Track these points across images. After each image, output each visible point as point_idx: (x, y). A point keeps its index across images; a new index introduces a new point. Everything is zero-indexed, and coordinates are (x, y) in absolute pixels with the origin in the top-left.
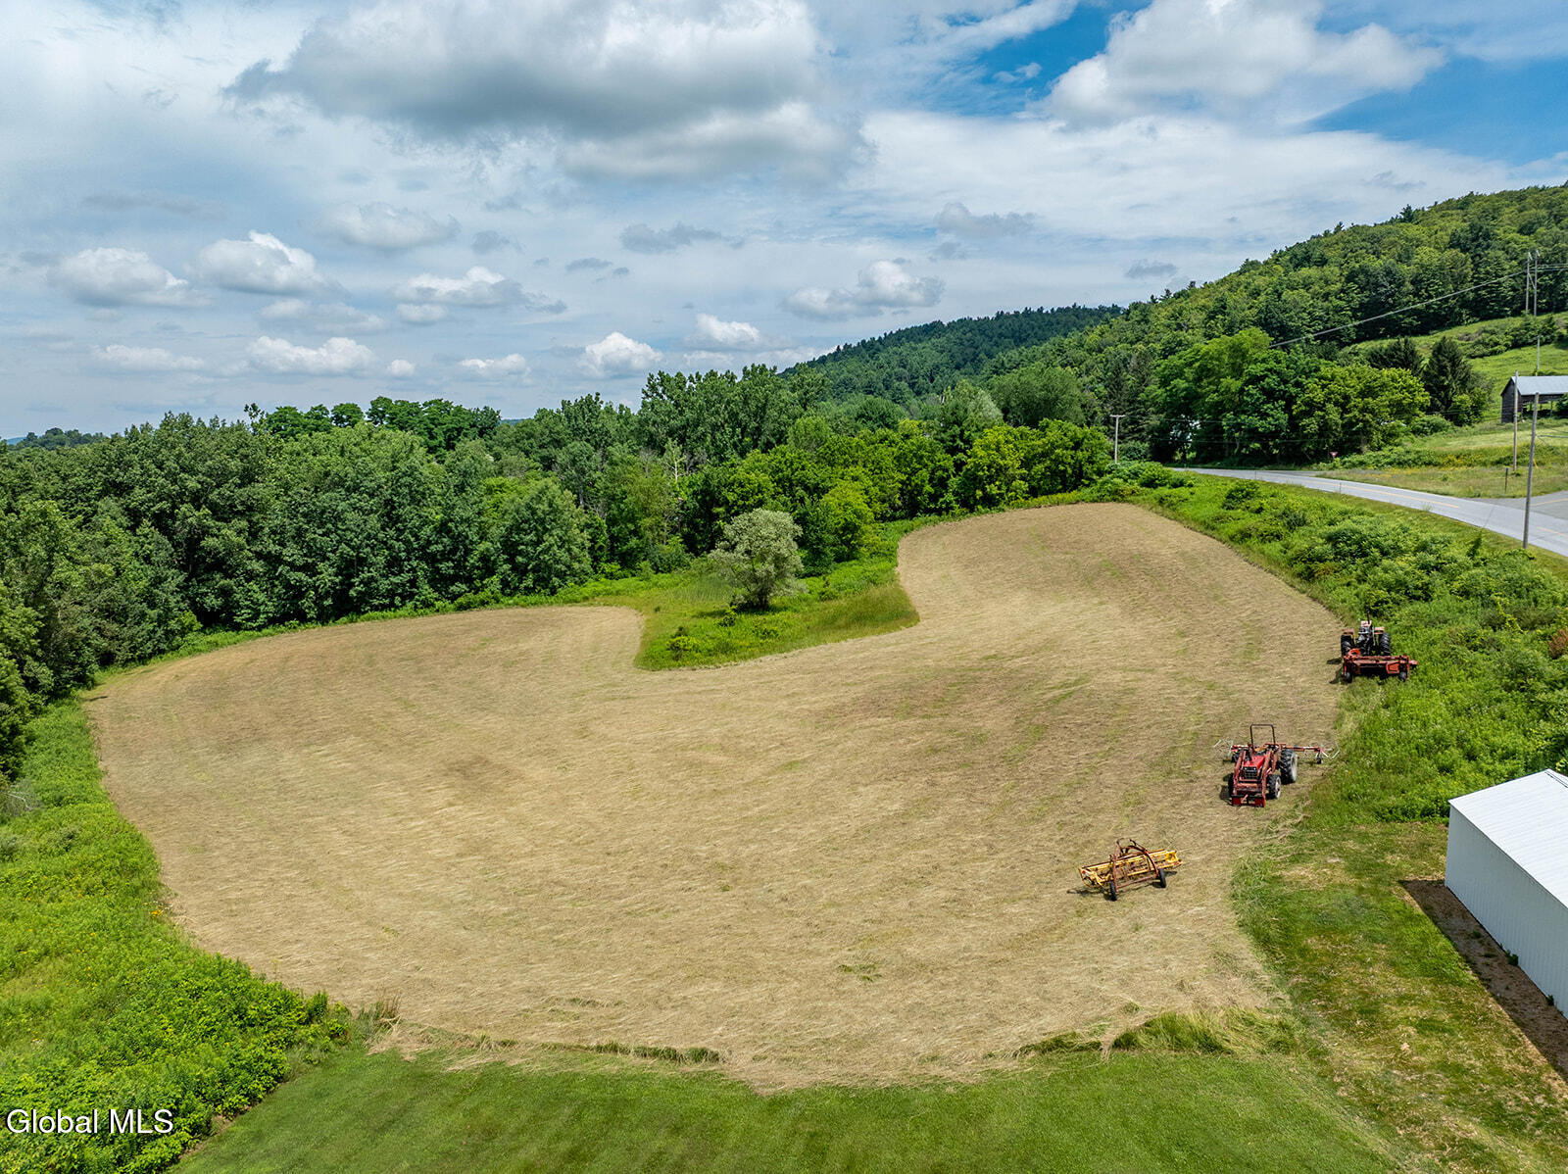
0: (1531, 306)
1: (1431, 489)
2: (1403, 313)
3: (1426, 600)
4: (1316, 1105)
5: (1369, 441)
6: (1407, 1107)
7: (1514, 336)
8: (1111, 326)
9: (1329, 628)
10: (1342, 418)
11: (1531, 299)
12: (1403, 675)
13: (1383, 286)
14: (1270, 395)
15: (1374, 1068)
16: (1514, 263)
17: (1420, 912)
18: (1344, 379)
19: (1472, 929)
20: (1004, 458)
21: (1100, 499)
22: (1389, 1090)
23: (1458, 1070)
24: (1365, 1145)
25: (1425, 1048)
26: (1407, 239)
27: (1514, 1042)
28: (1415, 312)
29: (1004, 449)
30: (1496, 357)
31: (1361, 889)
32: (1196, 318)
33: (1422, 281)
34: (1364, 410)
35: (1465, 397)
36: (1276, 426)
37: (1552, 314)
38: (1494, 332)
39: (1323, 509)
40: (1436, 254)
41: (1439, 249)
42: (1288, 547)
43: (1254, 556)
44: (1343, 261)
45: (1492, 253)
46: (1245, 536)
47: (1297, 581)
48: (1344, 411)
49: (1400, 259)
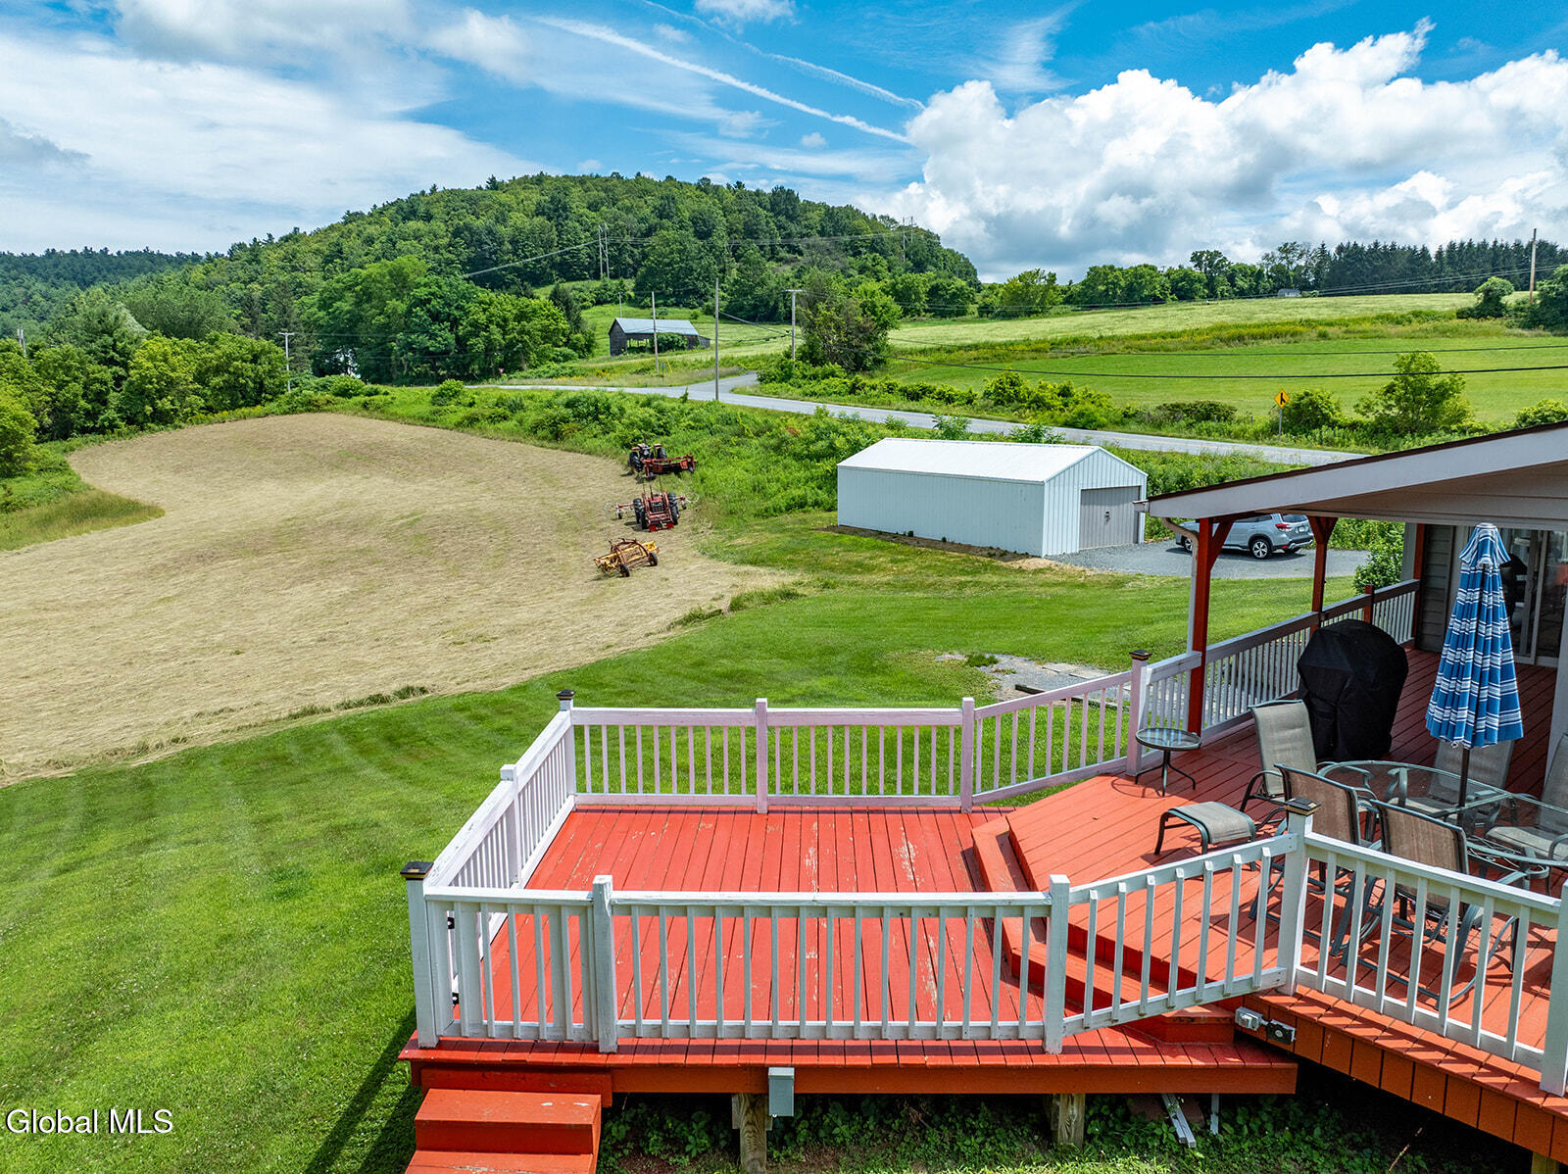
0: (605, 270)
1: (606, 384)
2: (505, 269)
5: (527, 361)
7: (597, 295)
8: (216, 265)
10: (504, 339)
11: (604, 266)
12: (692, 468)
13: (486, 243)
14: (436, 317)
16: (588, 234)
17: (837, 534)
18: (501, 304)
20: (174, 370)
21: (293, 411)
26: (500, 204)
28: (515, 269)
29: (173, 360)
31: (791, 537)
32: (313, 262)
33: (518, 242)
34: (522, 332)
35: (579, 335)
36: (446, 345)
37: (621, 278)
38: (581, 291)
39: (531, 398)
40: (526, 219)
41: (528, 216)
42: (521, 422)
43: (491, 433)
44: (447, 218)
45: (570, 224)
46: (472, 421)
47: (545, 443)
48: (505, 333)
49: (497, 221)
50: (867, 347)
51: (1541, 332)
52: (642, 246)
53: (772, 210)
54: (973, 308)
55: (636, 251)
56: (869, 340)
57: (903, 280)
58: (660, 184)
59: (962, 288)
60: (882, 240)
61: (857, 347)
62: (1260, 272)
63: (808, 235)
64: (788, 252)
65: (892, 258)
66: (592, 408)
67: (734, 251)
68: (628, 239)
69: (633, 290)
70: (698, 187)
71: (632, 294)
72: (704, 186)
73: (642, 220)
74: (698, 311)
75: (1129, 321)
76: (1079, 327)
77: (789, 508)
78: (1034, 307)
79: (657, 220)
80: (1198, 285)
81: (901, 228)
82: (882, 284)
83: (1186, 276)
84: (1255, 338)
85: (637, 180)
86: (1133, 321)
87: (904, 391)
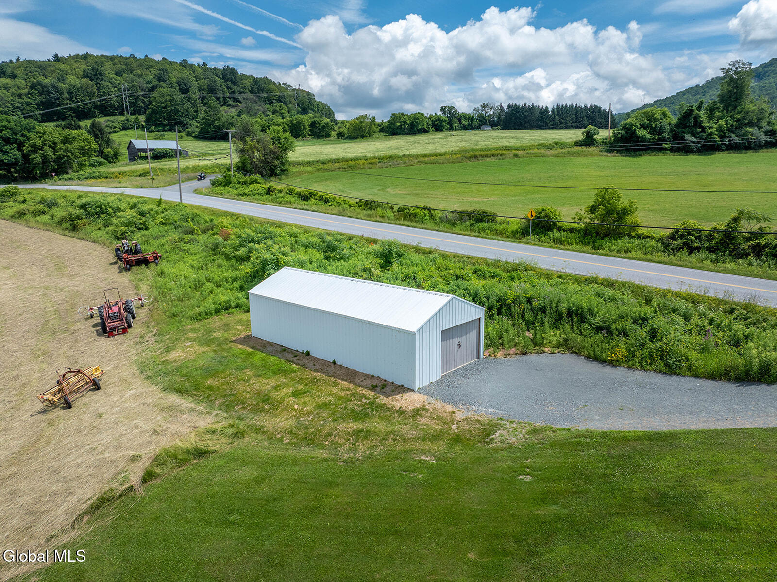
0: (127, 110)
1: (117, 186)
2: (66, 109)
3: (146, 229)
4: (280, 453)
5: (71, 168)
6: (320, 431)
7: (123, 124)
9: (99, 250)
10: (54, 155)
11: (127, 108)
12: (157, 261)
13: (52, 93)
14: (7, 141)
15: (292, 422)
16: (116, 89)
17: (251, 350)
18: (51, 133)
19: (279, 349)
22: (306, 428)
23: (325, 405)
24: (317, 457)
25: (305, 403)
26: (60, 70)
27: (335, 384)
28: (71, 109)
30: (116, 134)
31: (215, 351)
33: (72, 93)
34: (66, 150)
35: (109, 150)
36: (15, 159)
37: (137, 115)
38: (113, 122)
39: (64, 197)
40: (77, 80)
41: (78, 78)
42: (52, 216)
43: (32, 224)
44: (26, 77)
45: (105, 83)
46: (21, 214)
47: (67, 232)
48: (55, 151)
49: (59, 80)
50: (276, 162)
51: (615, 154)
52: (149, 97)
53: (223, 78)
54: (333, 133)
55: (145, 99)
56: (278, 159)
57: (296, 118)
58: (158, 62)
59: (328, 123)
60: (284, 96)
61: (270, 163)
62: (473, 117)
63: (244, 93)
64: (233, 101)
65: (290, 106)
66: (98, 209)
67: (202, 101)
68: (140, 93)
69: (145, 122)
70: (181, 64)
71: (144, 124)
72: (184, 64)
73: (148, 82)
74: (183, 134)
75: (416, 145)
76: (391, 148)
77: (217, 311)
78: (365, 134)
79: (157, 82)
80: (444, 123)
81: (294, 90)
82: (285, 120)
83: (439, 119)
84: (483, 157)
85: (145, 60)
86: (419, 145)
87: (299, 195)
